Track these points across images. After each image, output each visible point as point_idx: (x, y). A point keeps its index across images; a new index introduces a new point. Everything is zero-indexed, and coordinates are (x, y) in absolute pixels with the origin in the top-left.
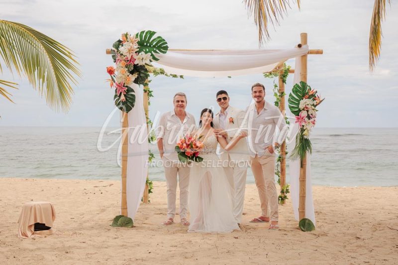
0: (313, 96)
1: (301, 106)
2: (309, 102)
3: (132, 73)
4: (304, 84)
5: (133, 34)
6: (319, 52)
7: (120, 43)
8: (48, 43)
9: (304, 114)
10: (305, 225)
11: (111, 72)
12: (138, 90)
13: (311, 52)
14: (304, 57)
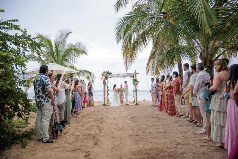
0: (138, 81)
1: (135, 83)
2: (137, 82)
3: (105, 78)
4: (136, 79)
5: (106, 72)
6: (138, 74)
7: (103, 73)
8: (90, 73)
9: (136, 84)
10: (137, 104)
11: (102, 78)
12: (106, 81)
13: (137, 74)
14: (136, 75)
